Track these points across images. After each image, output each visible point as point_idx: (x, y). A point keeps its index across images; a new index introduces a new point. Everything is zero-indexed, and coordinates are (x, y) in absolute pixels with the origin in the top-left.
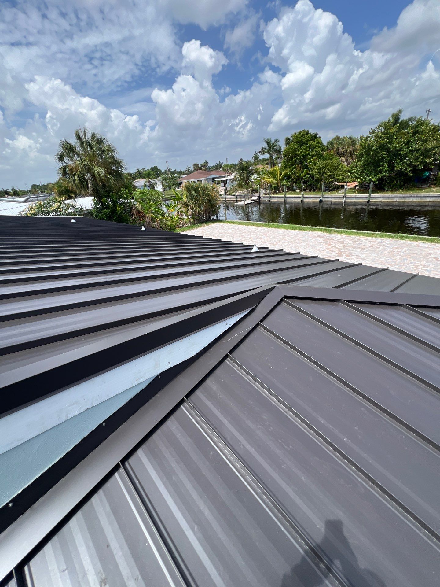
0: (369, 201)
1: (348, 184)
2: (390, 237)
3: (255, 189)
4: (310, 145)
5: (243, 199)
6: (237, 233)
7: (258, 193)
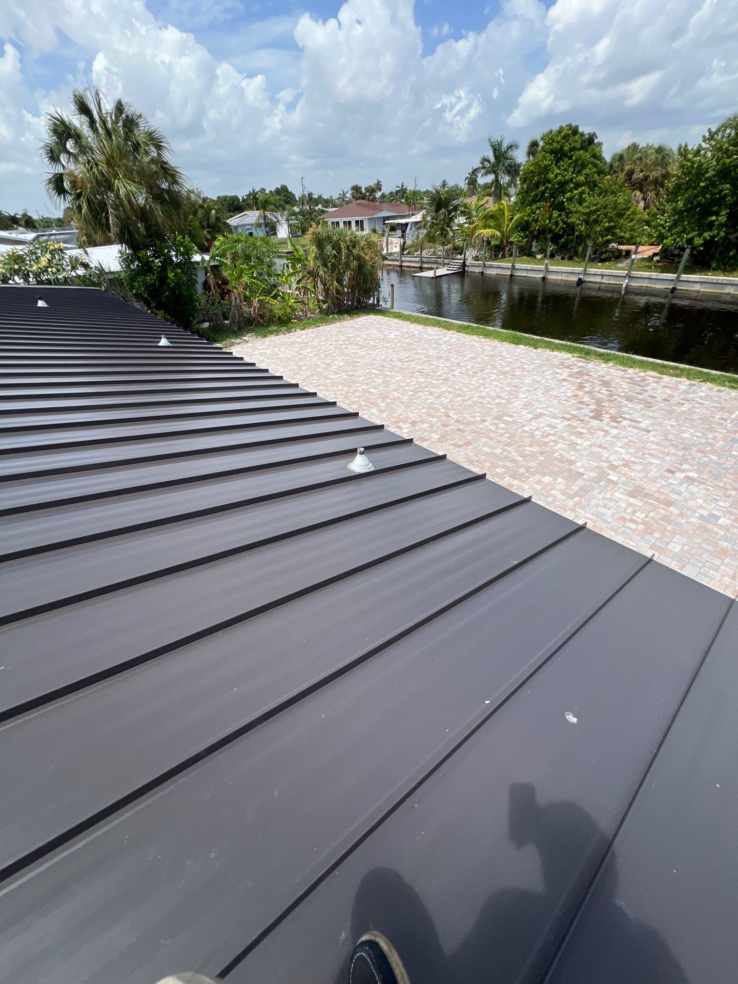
0: (674, 290)
1: (641, 248)
2: (708, 379)
3: (459, 246)
4: (577, 161)
5: (433, 266)
6: (403, 343)
7: (463, 256)
